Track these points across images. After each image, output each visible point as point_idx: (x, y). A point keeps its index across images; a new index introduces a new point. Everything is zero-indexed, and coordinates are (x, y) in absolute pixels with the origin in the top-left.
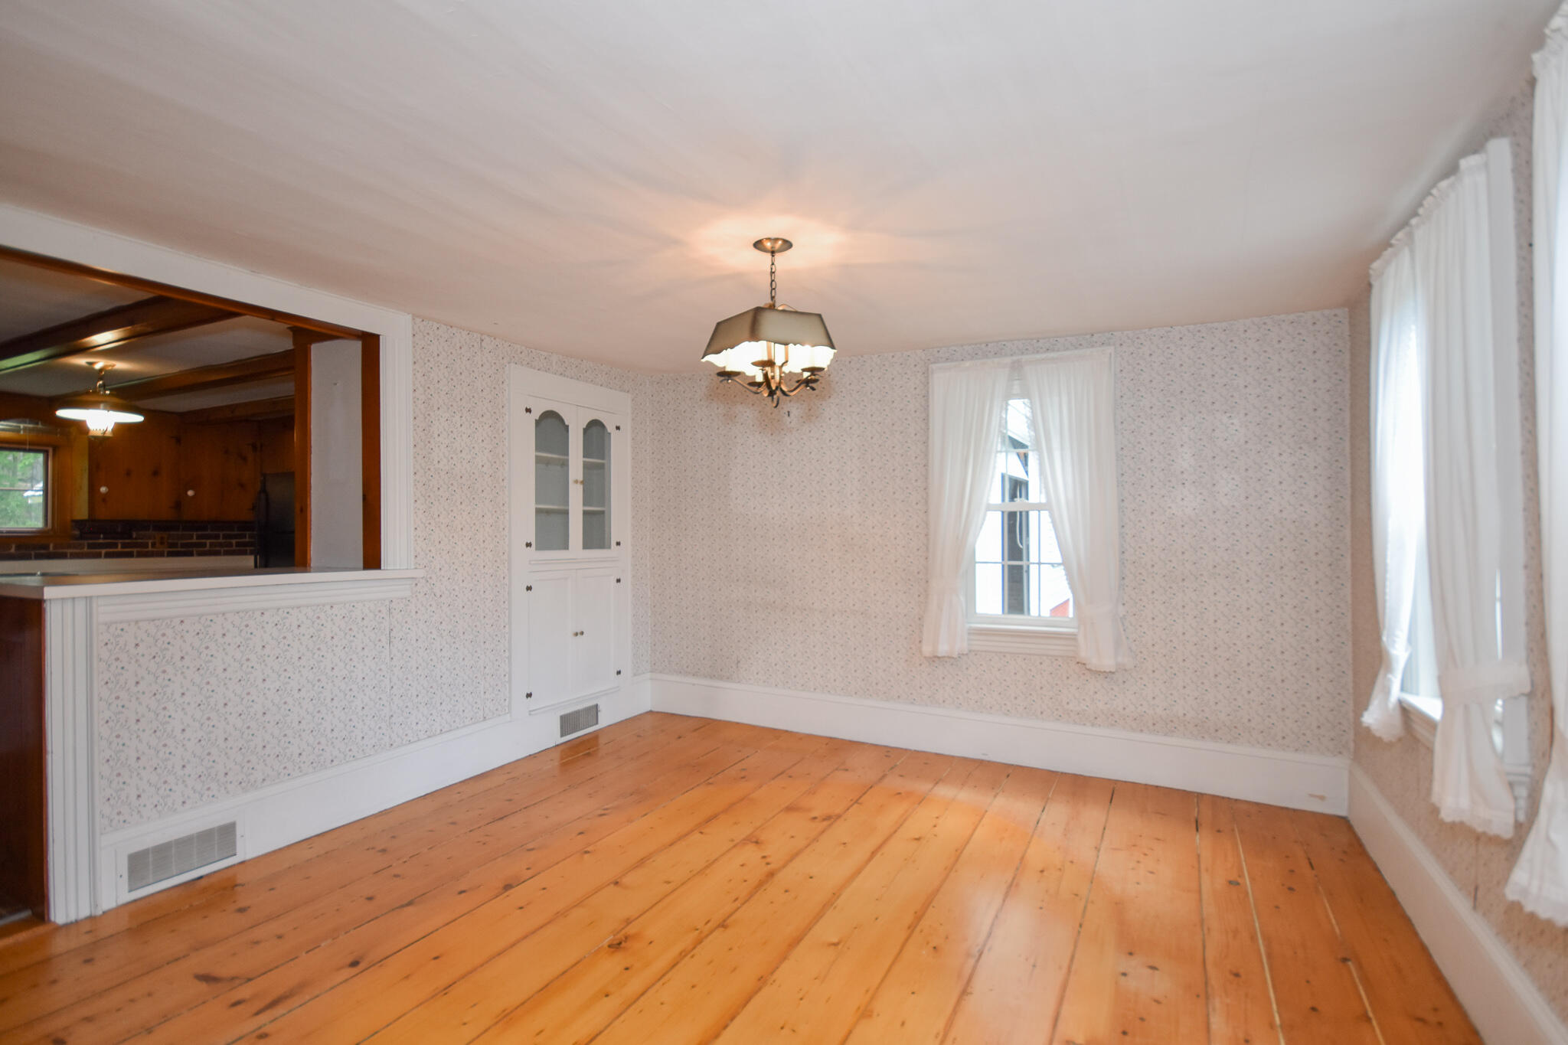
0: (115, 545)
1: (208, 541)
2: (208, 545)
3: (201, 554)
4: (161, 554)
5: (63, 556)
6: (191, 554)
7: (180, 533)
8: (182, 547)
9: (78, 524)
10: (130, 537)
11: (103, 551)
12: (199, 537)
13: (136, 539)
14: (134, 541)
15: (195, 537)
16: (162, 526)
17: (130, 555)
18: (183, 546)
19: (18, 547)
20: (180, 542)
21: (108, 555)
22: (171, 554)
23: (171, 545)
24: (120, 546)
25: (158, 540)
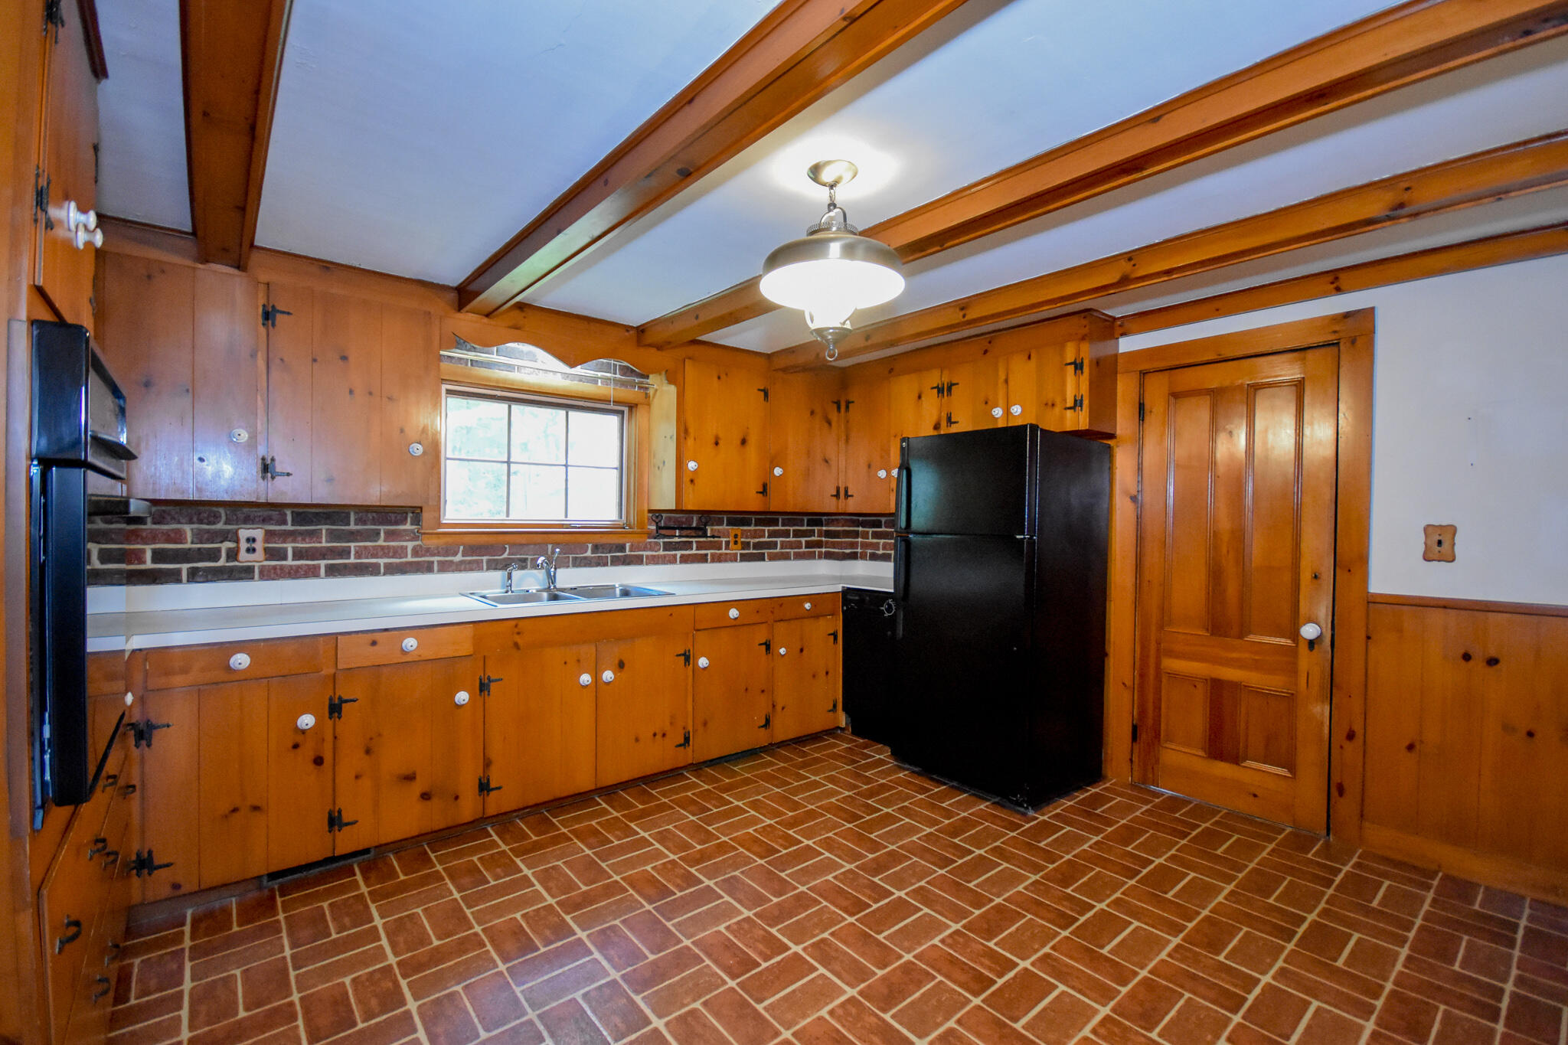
0: (690, 546)
1: (779, 540)
3: (772, 558)
4: (734, 559)
5: (638, 561)
6: (762, 558)
7: (752, 528)
8: (754, 548)
9: (657, 514)
10: (705, 536)
11: (679, 553)
12: (769, 534)
13: (711, 537)
14: (709, 539)
15: (766, 534)
16: (739, 518)
17: (703, 559)
18: (755, 546)
19: (596, 548)
20: (752, 541)
21: (685, 560)
22: (745, 558)
23: (744, 546)
24: (694, 546)
25: (731, 539)
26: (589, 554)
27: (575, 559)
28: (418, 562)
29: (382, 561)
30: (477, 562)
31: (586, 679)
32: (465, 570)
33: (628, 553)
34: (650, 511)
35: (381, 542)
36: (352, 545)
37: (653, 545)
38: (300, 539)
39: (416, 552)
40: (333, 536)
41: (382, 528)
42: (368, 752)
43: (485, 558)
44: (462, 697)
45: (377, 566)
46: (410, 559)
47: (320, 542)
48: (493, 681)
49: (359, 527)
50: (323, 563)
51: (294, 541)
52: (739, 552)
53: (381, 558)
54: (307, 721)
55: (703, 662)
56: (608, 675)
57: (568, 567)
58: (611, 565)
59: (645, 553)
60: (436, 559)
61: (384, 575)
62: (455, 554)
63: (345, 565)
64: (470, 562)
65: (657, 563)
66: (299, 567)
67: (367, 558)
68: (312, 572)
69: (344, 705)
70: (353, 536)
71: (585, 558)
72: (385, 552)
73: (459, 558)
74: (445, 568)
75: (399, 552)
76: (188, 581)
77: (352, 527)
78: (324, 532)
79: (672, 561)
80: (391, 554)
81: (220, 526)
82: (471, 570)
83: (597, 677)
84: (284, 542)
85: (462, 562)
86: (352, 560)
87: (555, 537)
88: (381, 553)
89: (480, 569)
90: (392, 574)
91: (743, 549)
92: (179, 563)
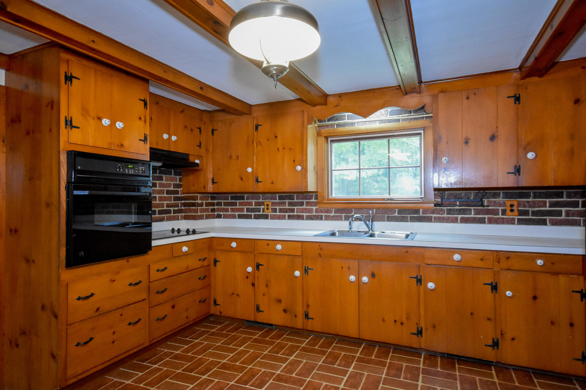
0: (469, 212)
1: (563, 209)
2: (564, 214)
3: (555, 223)
4: (511, 222)
6: (543, 223)
7: (531, 200)
8: (533, 215)
9: (441, 191)
10: (482, 205)
11: (460, 216)
12: (552, 205)
13: (488, 206)
14: (486, 208)
15: (548, 204)
16: (516, 193)
17: (482, 221)
18: (534, 213)
19: (401, 211)
20: (531, 209)
21: (465, 221)
22: (521, 222)
23: (521, 213)
24: (473, 212)
25: (508, 208)
26: (396, 214)
27: (388, 217)
28: (317, 215)
29: (305, 214)
30: (340, 216)
31: (352, 278)
32: (335, 220)
33: (421, 215)
34: (435, 190)
35: (304, 207)
36: (295, 207)
37: (438, 210)
38: (280, 205)
39: (317, 211)
40: (290, 204)
41: (305, 201)
42: (267, 286)
43: (343, 215)
44: (297, 273)
45: (303, 216)
46: (314, 214)
47: (286, 206)
48: (309, 269)
49: (298, 201)
50: (287, 214)
51: (279, 206)
52: (516, 217)
53: (305, 213)
54: (250, 269)
55: (431, 285)
56: (365, 279)
57: (384, 221)
58: (410, 221)
59: (433, 215)
60: (324, 214)
61: (306, 220)
62: (331, 212)
63: (293, 216)
64: (337, 216)
65: (442, 222)
66: (280, 215)
67: (300, 213)
68: (283, 218)
69: (260, 266)
70: (295, 204)
71: (394, 216)
72: (307, 211)
73: (333, 214)
74: (327, 218)
75: (310, 211)
76: (254, 218)
77: (295, 200)
78: (287, 202)
79: (455, 221)
80: (308, 211)
81: (261, 200)
82: (338, 220)
83: (359, 279)
84: (276, 206)
85: (333, 216)
86: (295, 214)
87: (376, 205)
88: (304, 211)
89: (341, 220)
90: (308, 219)
91: (519, 215)
92: (251, 212)
